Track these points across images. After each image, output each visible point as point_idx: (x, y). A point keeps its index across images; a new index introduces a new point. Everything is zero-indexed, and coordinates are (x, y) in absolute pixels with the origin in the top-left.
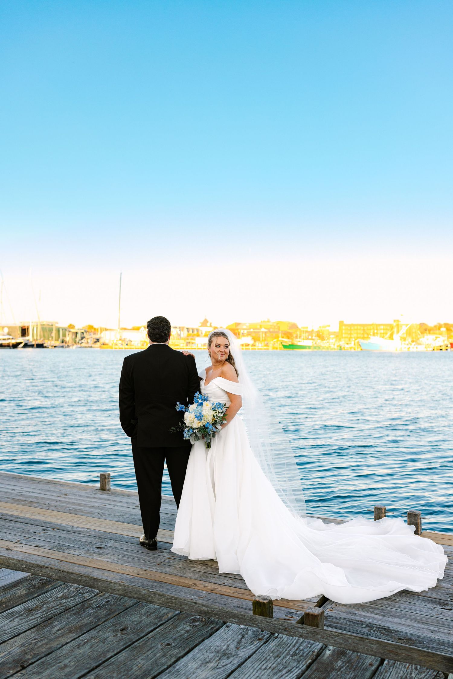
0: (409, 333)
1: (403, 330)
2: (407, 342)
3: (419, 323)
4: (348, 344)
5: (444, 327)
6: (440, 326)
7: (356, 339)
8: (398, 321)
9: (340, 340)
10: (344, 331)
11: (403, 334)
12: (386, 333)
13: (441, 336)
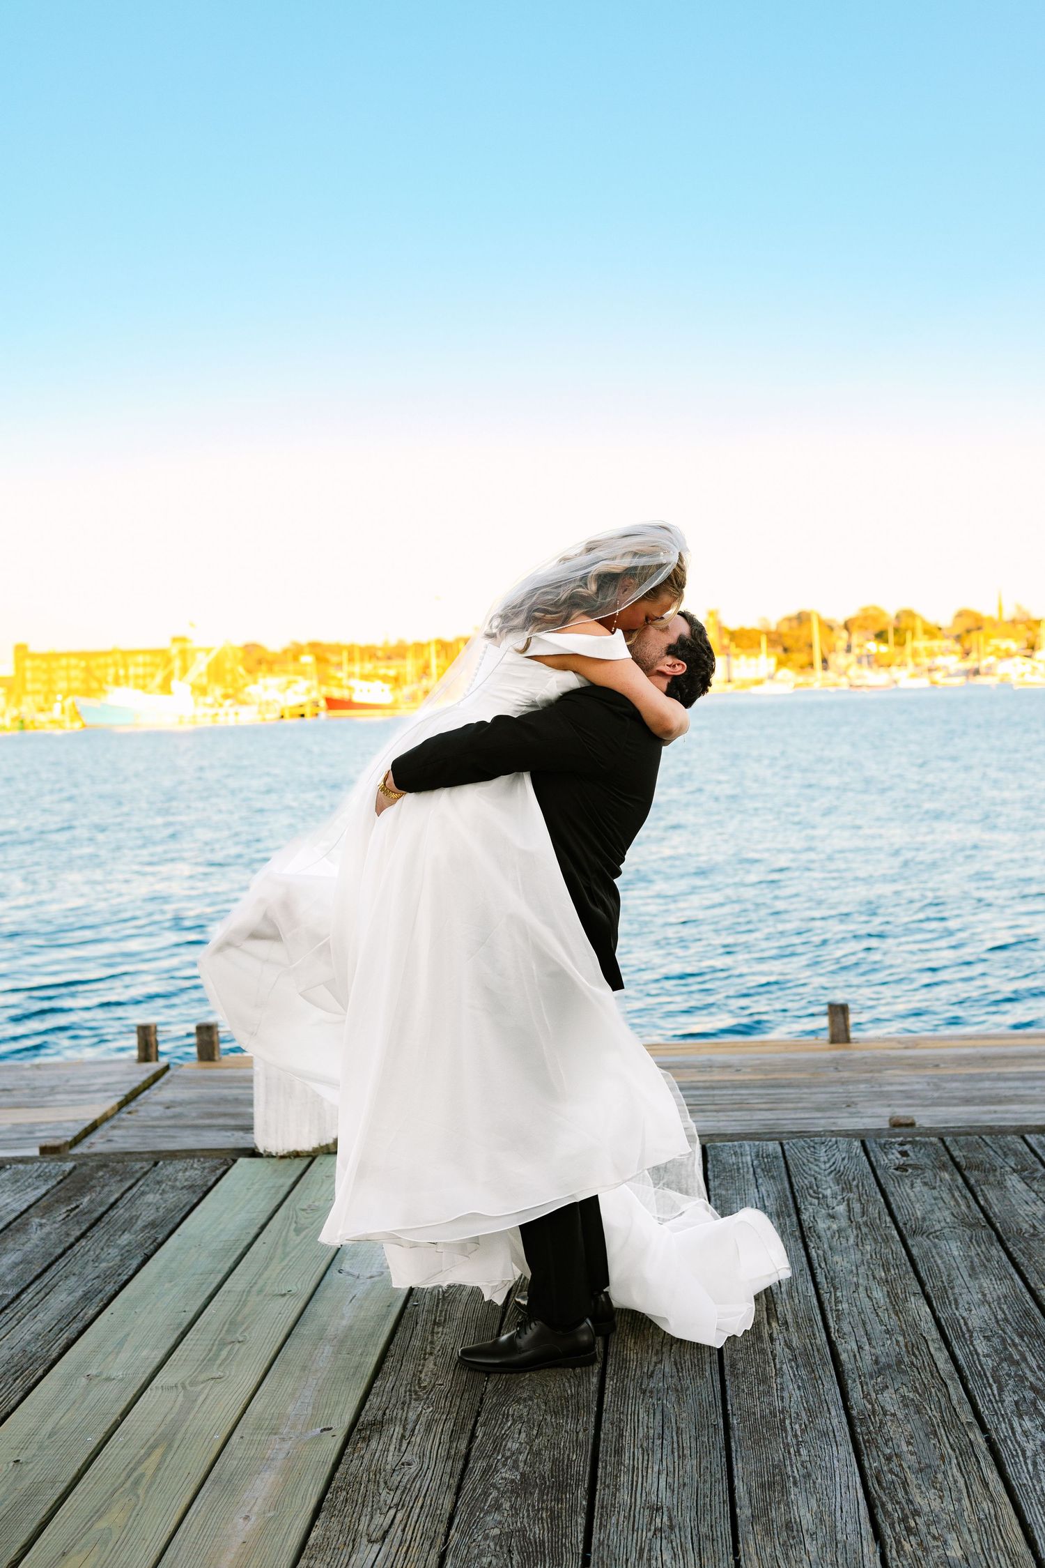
0: (216, 672)
1: (200, 665)
2: (209, 700)
3: (240, 641)
4: (42, 710)
5: (311, 653)
6: (295, 652)
7: (65, 697)
8: (183, 640)
9: (19, 702)
10: (29, 675)
11: (200, 675)
12: (153, 676)
13: (300, 679)
